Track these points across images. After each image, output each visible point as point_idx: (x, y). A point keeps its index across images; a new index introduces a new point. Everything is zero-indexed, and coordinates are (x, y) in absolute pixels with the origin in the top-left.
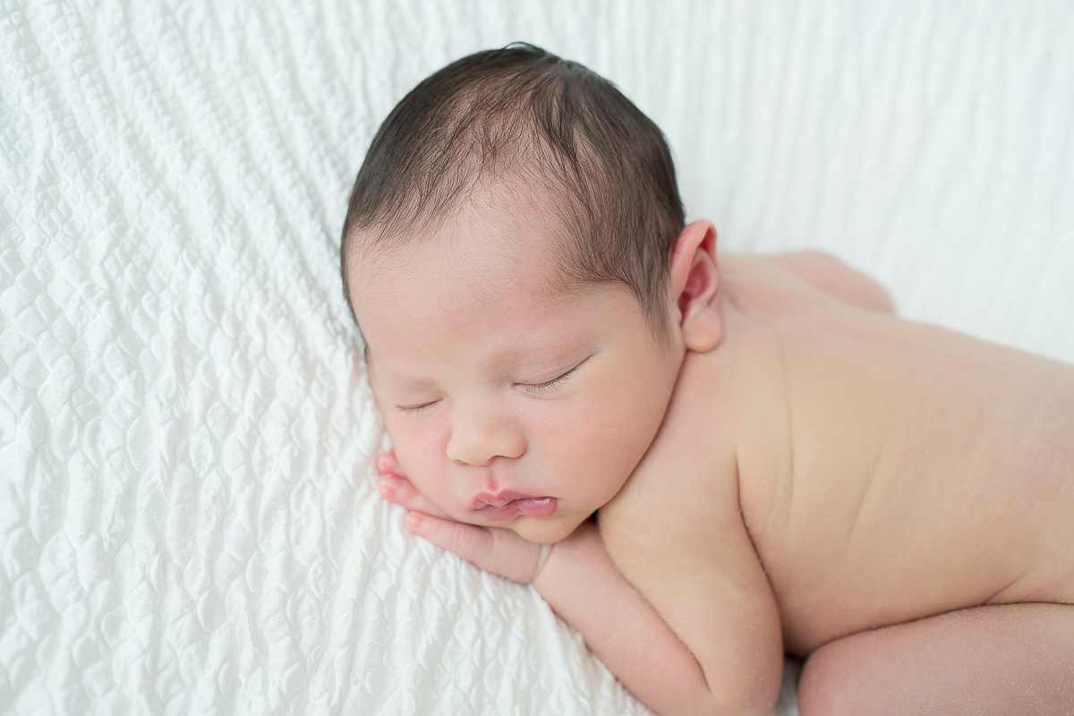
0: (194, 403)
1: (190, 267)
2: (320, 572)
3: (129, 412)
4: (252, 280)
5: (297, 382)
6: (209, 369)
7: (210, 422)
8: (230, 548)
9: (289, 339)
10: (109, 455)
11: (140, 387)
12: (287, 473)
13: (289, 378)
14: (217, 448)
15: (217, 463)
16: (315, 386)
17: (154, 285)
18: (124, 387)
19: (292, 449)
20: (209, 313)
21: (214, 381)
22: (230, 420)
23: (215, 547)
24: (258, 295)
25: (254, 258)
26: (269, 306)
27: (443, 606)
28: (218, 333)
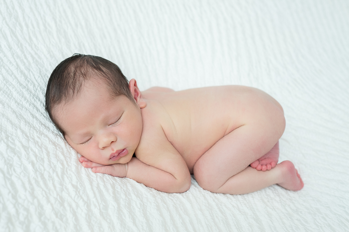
0: (33, 158)
1: (16, 129)
2: (80, 185)
3: (20, 163)
4: (31, 128)
5: (53, 148)
6: (32, 150)
7: (39, 161)
8: (58, 186)
9: (47, 139)
10: (20, 173)
11: (20, 158)
12: (61, 167)
13: (51, 147)
14: (43, 166)
15: (45, 170)
16: (57, 148)
17: (10, 135)
18: (16, 158)
19: (60, 162)
20: (26, 138)
21: (35, 152)
22: (43, 160)
23: (55, 187)
24: (34, 131)
25: (29, 123)
26: (38, 133)
27: (110, 184)
28: (30, 142)
